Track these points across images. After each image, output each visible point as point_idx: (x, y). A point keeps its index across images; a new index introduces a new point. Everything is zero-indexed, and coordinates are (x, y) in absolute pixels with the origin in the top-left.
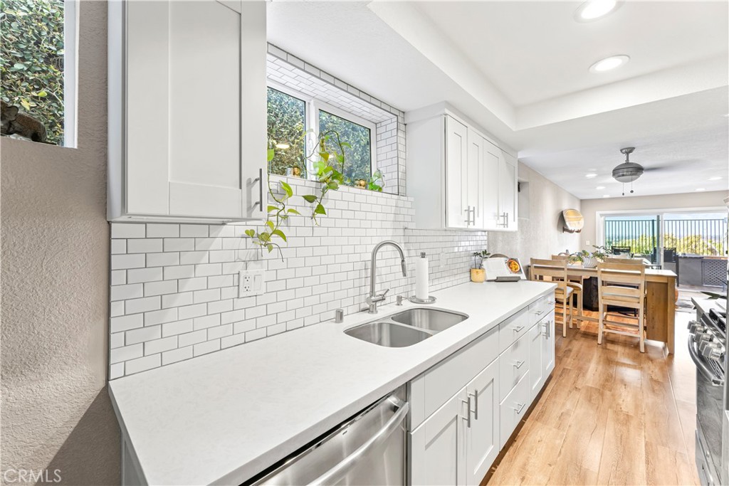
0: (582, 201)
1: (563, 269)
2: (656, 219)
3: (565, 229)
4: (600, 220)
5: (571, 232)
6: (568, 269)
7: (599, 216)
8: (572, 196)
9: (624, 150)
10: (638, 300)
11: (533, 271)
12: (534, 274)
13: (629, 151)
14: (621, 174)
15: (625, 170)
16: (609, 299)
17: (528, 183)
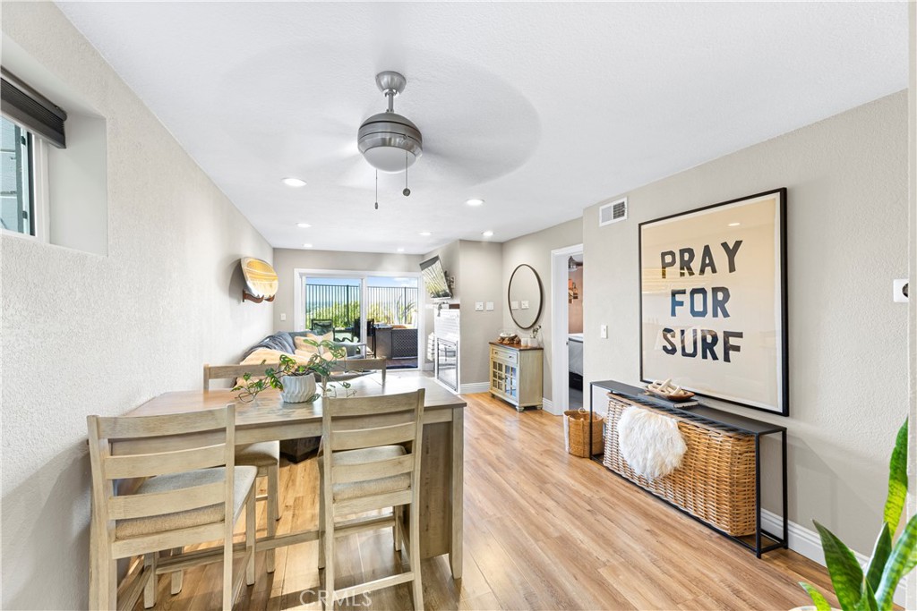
0: (275, 250)
1: (224, 430)
3: (246, 295)
4: (299, 284)
5: (258, 300)
6: (238, 428)
7: (299, 276)
8: (260, 237)
9: (385, 80)
10: (408, 481)
11: (104, 462)
12: (107, 477)
13: (395, 83)
14: (380, 136)
15: (388, 127)
16: (350, 499)
17: (102, 120)
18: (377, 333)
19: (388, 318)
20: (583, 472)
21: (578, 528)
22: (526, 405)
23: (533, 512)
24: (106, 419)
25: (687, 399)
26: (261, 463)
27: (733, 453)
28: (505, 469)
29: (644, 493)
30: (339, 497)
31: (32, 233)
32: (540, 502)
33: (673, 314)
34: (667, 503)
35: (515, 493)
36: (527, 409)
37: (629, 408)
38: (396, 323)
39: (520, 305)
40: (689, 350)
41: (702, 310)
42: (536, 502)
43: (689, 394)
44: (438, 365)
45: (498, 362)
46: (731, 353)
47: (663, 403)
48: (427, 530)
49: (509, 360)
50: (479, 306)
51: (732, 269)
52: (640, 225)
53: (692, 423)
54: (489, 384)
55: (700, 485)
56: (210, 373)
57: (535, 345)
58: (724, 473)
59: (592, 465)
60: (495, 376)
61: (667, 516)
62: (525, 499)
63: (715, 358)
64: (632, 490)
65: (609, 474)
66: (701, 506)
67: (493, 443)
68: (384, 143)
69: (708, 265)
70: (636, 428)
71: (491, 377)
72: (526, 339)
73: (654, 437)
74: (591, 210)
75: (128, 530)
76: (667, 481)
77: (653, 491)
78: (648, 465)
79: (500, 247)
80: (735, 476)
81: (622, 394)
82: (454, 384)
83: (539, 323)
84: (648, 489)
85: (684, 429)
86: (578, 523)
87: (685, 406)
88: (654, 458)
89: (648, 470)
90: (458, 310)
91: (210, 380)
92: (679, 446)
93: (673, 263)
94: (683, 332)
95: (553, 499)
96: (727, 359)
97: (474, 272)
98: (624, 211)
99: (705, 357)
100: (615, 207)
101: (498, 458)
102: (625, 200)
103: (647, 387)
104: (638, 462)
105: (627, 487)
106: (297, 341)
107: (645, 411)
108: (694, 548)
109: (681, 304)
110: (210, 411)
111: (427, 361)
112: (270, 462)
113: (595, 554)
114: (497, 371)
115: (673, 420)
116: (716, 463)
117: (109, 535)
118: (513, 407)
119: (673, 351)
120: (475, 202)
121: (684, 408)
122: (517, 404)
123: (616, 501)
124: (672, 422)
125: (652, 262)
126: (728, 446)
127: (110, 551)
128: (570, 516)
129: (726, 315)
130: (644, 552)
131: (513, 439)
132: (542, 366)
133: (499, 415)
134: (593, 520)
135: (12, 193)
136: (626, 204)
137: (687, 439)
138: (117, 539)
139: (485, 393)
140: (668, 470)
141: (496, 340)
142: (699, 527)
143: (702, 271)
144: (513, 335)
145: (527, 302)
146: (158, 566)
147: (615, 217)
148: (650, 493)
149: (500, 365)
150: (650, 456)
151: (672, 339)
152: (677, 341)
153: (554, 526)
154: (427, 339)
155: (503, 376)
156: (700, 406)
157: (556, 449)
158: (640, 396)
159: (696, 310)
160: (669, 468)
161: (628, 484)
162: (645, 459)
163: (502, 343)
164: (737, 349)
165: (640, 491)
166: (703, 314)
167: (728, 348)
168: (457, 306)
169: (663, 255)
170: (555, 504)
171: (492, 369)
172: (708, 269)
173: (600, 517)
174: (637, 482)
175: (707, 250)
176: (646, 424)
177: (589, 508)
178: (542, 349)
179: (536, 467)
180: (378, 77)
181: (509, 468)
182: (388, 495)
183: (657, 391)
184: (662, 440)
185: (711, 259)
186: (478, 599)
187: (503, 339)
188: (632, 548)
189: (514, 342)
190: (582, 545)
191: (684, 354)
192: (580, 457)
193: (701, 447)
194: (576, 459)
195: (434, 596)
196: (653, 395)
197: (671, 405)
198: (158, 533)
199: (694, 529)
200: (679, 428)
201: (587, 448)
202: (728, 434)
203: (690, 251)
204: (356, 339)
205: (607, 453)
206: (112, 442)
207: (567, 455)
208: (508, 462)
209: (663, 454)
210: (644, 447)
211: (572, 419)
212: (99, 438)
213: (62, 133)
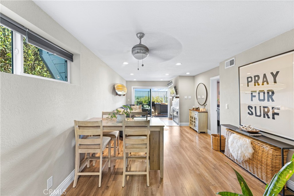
0: (127, 81)
2: (149, 90)
3: (117, 94)
4: (133, 91)
5: (120, 95)
7: (133, 88)
9: (139, 35)
10: (146, 146)
11: (77, 131)
12: (78, 134)
13: (141, 35)
14: (137, 51)
15: (139, 48)
16: (130, 148)
17: (79, 55)
18: (156, 105)
19: (161, 101)
20: (216, 156)
21: (207, 172)
22: (201, 131)
23: (192, 165)
24: (77, 121)
25: (257, 133)
26: (112, 137)
27: (273, 155)
28: (187, 151)
29: (238, 166)
30: (127, 147)
31: (67, 81)
32: (196, 162)
33: (252, 100)
34: (247, 171)
35: (188, 158)
36: (201, 132)
37: (233, 134)
38: (164, 102)
39: (201, 97)
40: (258, 114)
41: (263, 99)
42: (194, 162)
43: (257, 131)
44: (173, 116)
45: (192, 116)
46: (275, 116)
47: (245, 133)
48: (153, 162)
49: (195, 115)
50: (186, 97)
51: (275, 82)
52: (239, 67)
53: (257, 142)
54: (189, 123)
55: (259, 166)
56: (104, 113)
57: (204, 111)
58: (269, 162)
59: (220, 154)
60: (191, 121)
61: (246, 176)
62: (191, 160)
63: (269, 118)
64: (234, 164)
65: (226, 158)
66: (260, 174)
67: (186, 142)
68: (138, 53)
69: (265, 81)
70: (235, 142)
71: (190, 121)
72: (202, 109)
73: (241, 146)
74: (222, 63)
75: (82, 147)
76: (247, 163)
77: (242, 166)
78: (239, 156)
79: (193, 78)
80: (274, 164)
81: (232, 129)
82: (178, 122)
83: (206, 103)
84: (240, 165)
85: (254, 144)
86: (208, 171)
87: (254, 135)
88: (241, 153)
89: (239, 157)
90: (178, 99)
91: (104, 115)
92: (250, 150)
93: (251, 81)
94: (255, 107)
95: (201, 162)
96: (274, 118)
97: (184, 86)
98: (233, 63)
99: (264, 117)
100: (230, 61)
101: (186, 147)
102: (234, 58)
103: (240, 127)
104: (235, 154)
105: (232, 163)
106: (132, 107)
107: (239, 136)
108: (253, 188)
109: (255, 96)
110: (97, 121)
111: (170, 115)
112: (114, 137)
113: (210, 181)
114: (191, 119)
115: (249, 140)
116: (266, 158)
117: (78, 147)
118: (196, 131)
119: (252, 114)
120: (179, 64)
121: (254, 136)
122: (198, 131)
123: (225, 167)
124: (248, 141)
125: (244, 81)
126: (271, 152)
127: (78, 151)
128: (205, 168)
129: (273, 100)
130: (230, 185)
131: (193, 142)
132: (207, 118)
133: (191, 134)
134: (214, 171)
135: (64, 73)
136: (234, 60)
137: (254, 148)
138: (80, 148)
139: (188, 126)
140: (246, 158)
141: (192, 109)
142: (258, 181)
143: (263, 84)
144: (197, 107)
145: (204, 96)
146: (90, 158)
147: (230, 65)
148: (241, 166)
149: (192, 117)
150: (239, 152)
151: (251, 110)
152: (253, 110)
153: (198, 170)
154: (170, 108)
155: (193, 121)
156: (262, 136)
157: (208, 147)
158: (237, 130)
159: (260, 99)
160: (247, 157)
161: (233, 162)
162: (238, 153)
163: (193, 110)
164: (278, 114)
165: (237, 165)
166: (264, 100)
167: (274, 114)
168: (178, 97)
169: (248, 78)
170: (201, 163)
171: (190, 119)
172: (265, 83)
173: (217, 171)
174: (236, 162)
175: (265, 76)
176: (238, 141)
177: (214, 167)
178: (207, 112)
179: (198, 151)
180: (137, 35)
181: (188, 150)
182: (140, 149)
183: (244, 129)
184: (244, 147)
185: (266, 79)
186: (166, 185)
187: (194, 108)
188: (226, 183)
189: (197, 109)
190: (207, 178)
191: (256, 115)
192: (216, 150)
193: (260, 151)
194: (214, 151)
195: (153, 181)
196: (242, 130)
197: (248, 134)
198: (87, 149)
199: (256, 182)
200: (252, 143)
201: (219, 148)
202: (271, 147)
203: (258, 76)
204: (149, 107)
205: (226, 150)
206: (79, 126)
207: (212, 150)
208: (189, 148)
209: (244, 152)
210: (237, 149)
211: (213, 137)
212: (76, 125)
213: (72, 59)
